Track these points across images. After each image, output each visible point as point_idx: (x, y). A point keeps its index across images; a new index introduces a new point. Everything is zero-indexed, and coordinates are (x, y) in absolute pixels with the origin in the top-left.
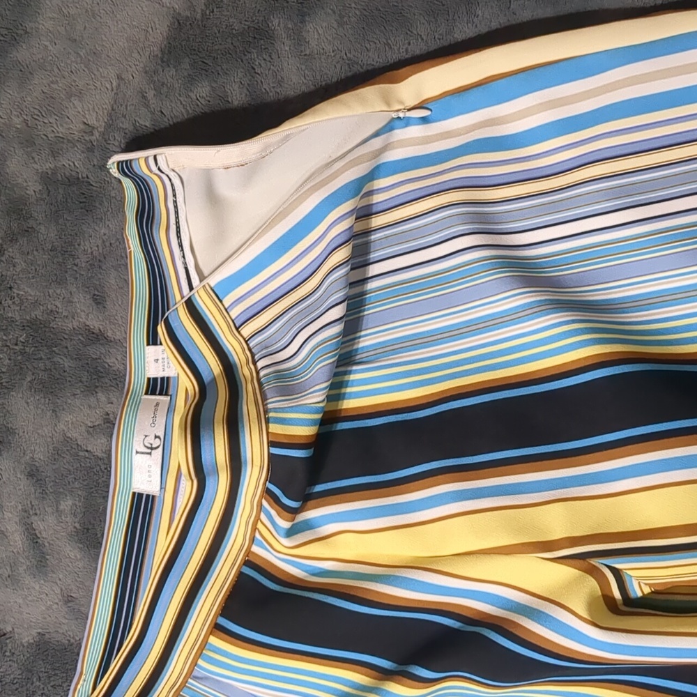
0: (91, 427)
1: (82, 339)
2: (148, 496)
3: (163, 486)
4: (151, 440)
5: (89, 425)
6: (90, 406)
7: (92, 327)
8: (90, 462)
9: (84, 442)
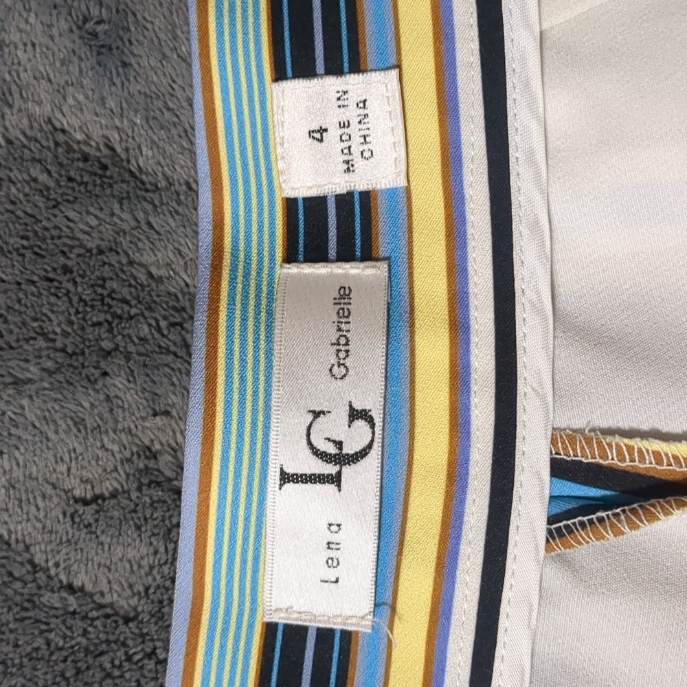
0: (86, 502)
1: (43, 178)
2: (325, 635)
3: (388, 597)
4: (335, 427)
5: (77, 493)
6: (79, 423)
7: (79, 136)
8: (85, 632)
9: (60, 557)
